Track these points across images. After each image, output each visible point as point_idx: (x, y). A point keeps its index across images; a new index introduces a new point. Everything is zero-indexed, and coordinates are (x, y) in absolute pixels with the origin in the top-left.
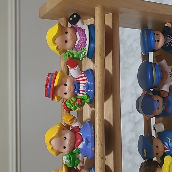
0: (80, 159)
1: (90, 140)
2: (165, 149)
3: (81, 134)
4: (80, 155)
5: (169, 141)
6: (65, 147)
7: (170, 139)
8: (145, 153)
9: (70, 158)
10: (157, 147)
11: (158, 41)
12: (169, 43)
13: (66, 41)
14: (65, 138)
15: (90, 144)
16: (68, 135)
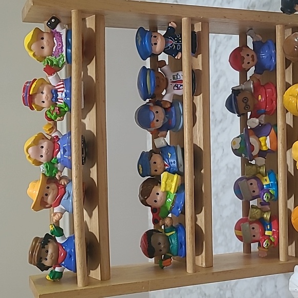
0: (59, 169)
1: (67, 150)
2: (165, 165)
3: (59, 143)
4: (59, 164)
5: (169, 157)
6: (42, 156)
7: (170, 155)
8: (141, 169)
9: (47, 167)
10: (155, 163)
11: (156, 44)
12: (171, 45)
13: (43, 48)
14: (42, 147)
15: (67, 153)
16: (45, 144)
